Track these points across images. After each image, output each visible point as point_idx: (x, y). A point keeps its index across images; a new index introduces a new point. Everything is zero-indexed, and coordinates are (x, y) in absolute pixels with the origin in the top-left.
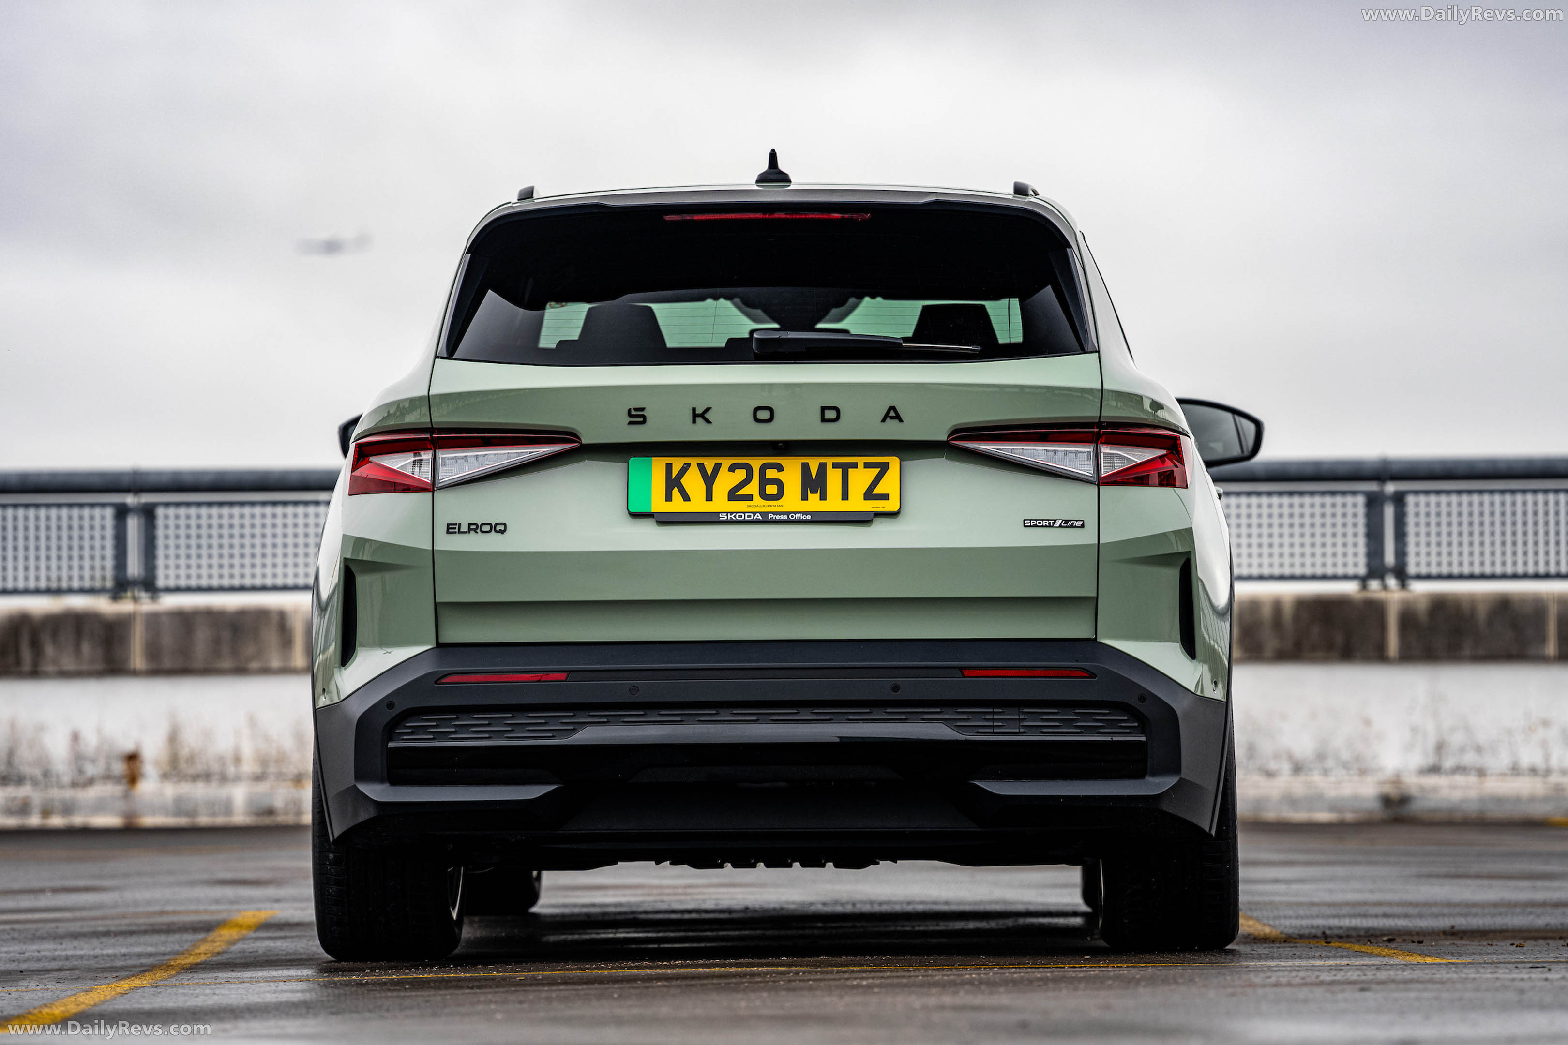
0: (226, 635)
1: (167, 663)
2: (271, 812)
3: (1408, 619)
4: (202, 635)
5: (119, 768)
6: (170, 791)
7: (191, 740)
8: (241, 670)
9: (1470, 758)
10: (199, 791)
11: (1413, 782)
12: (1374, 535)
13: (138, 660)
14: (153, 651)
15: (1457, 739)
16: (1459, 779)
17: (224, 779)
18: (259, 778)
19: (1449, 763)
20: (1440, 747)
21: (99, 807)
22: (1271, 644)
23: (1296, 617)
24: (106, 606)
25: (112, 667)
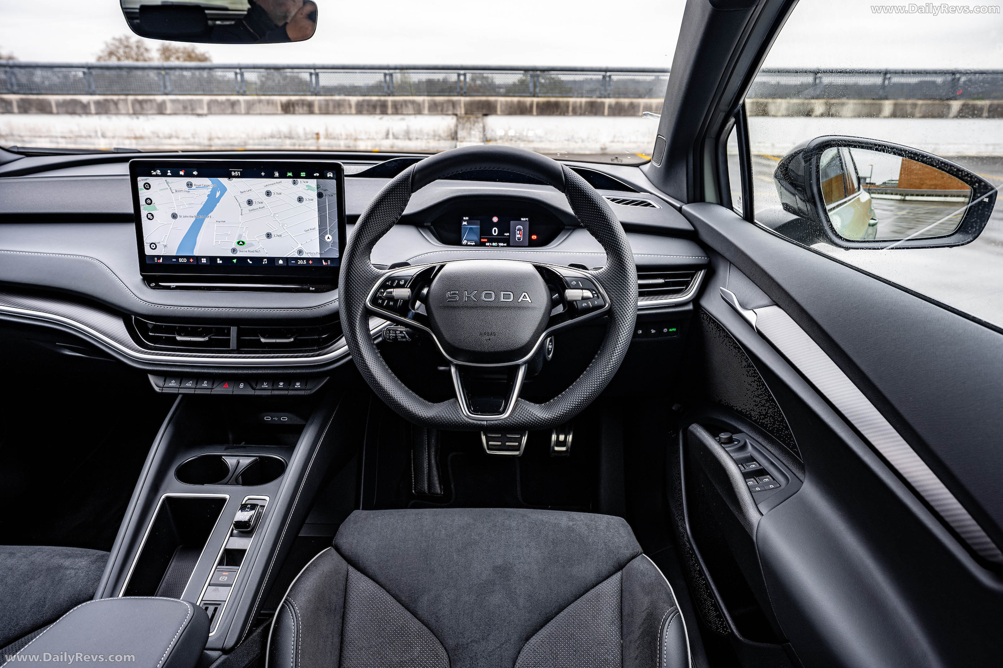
0: (336, 106)
1: (324, 112)
2: (349, 147)
3: (610, 107)
4: (331, 106)
5: (315, 136)
6: (327, 142)
7: (330, 130)
8: (340, 114)
9: (621, 139)
10: (333, 142)
13: (317, 111)
14: (320, 109)
15: (618, 135)
17: (338, 139)
18: (346, 139)
19: (616, 140)
20: (614, 137)
21: (311, 145)
22: (579, 111)
23: (585, 105)
24: (310, 98)
25: (311, 112)
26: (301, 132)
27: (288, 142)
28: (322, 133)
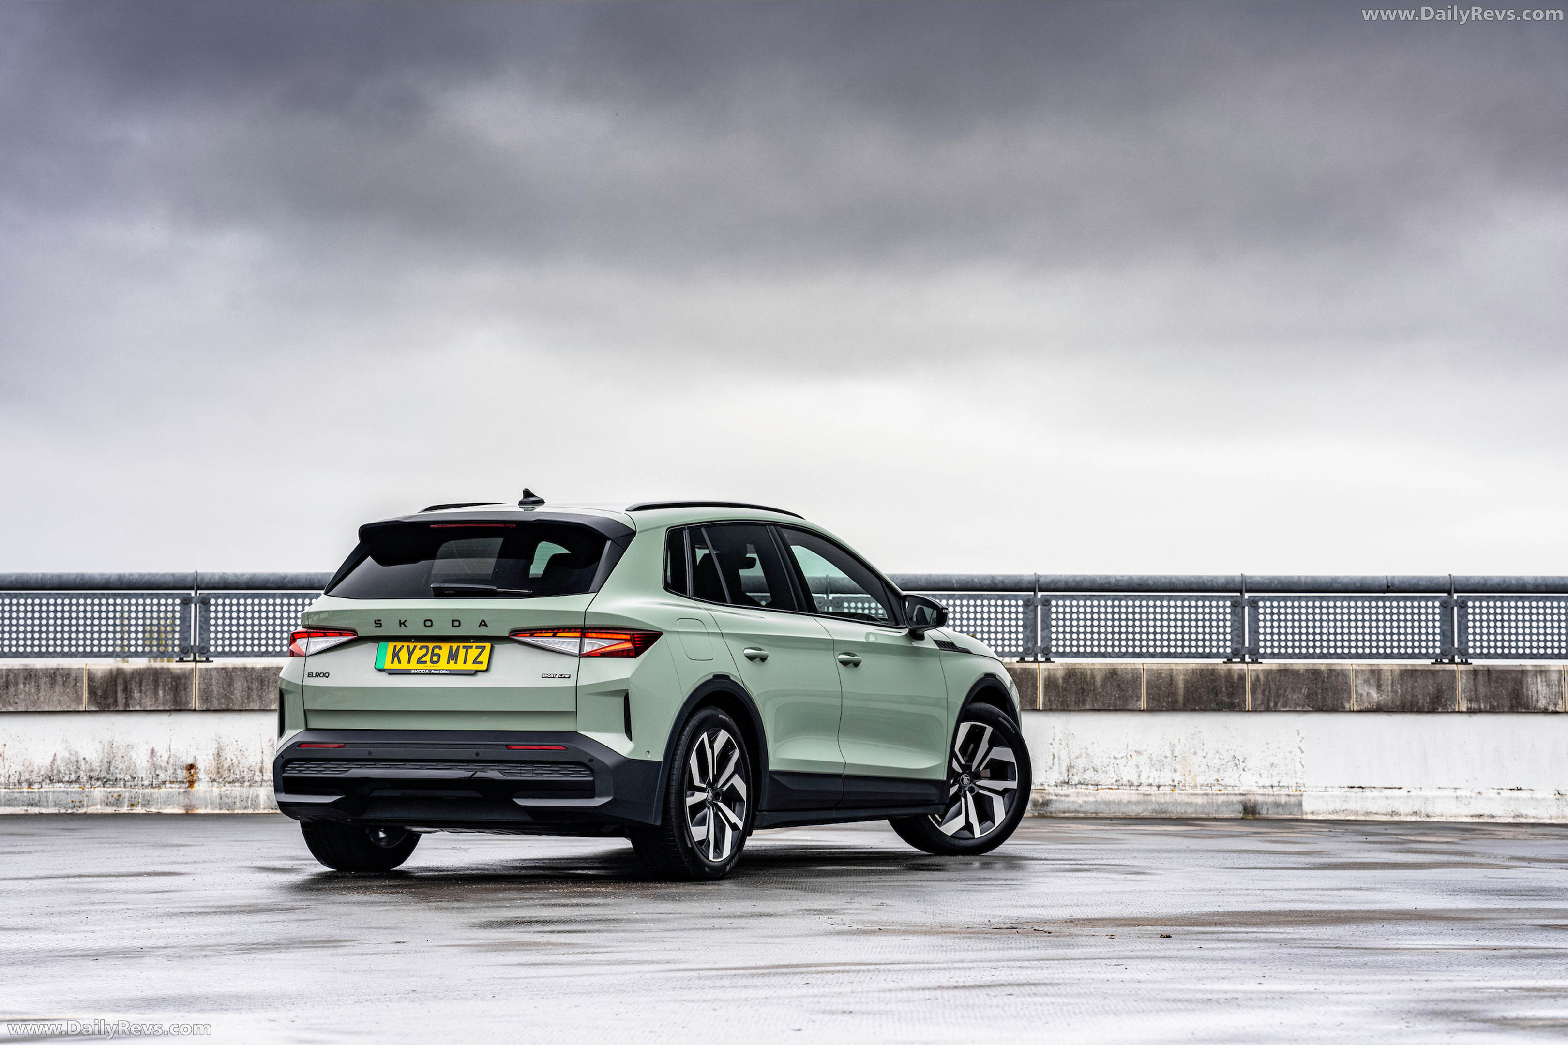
0: (256, 685)
1: (216, 705)
3: (1050, 683)
4: (239, 685)
5: (182, 774)
6: (216, 790)
7: (230, 754)
8: (265, 710)
9: (1089, 776)
10: (236, 791)
11: (1051, 790)
12: (1030, 626)
13: (195, 703)
14: (206, 696)
15: (1081, 763)
16: (1081, 789)
17: (252, 783)
19: (1075, 779)
20: (1070, 768)
21: (168, 801)
24: (175, 666)
25: (179, 707)
26: (141, 762)
27: (99, 792)
28: (205, 764)
